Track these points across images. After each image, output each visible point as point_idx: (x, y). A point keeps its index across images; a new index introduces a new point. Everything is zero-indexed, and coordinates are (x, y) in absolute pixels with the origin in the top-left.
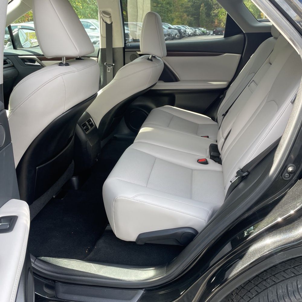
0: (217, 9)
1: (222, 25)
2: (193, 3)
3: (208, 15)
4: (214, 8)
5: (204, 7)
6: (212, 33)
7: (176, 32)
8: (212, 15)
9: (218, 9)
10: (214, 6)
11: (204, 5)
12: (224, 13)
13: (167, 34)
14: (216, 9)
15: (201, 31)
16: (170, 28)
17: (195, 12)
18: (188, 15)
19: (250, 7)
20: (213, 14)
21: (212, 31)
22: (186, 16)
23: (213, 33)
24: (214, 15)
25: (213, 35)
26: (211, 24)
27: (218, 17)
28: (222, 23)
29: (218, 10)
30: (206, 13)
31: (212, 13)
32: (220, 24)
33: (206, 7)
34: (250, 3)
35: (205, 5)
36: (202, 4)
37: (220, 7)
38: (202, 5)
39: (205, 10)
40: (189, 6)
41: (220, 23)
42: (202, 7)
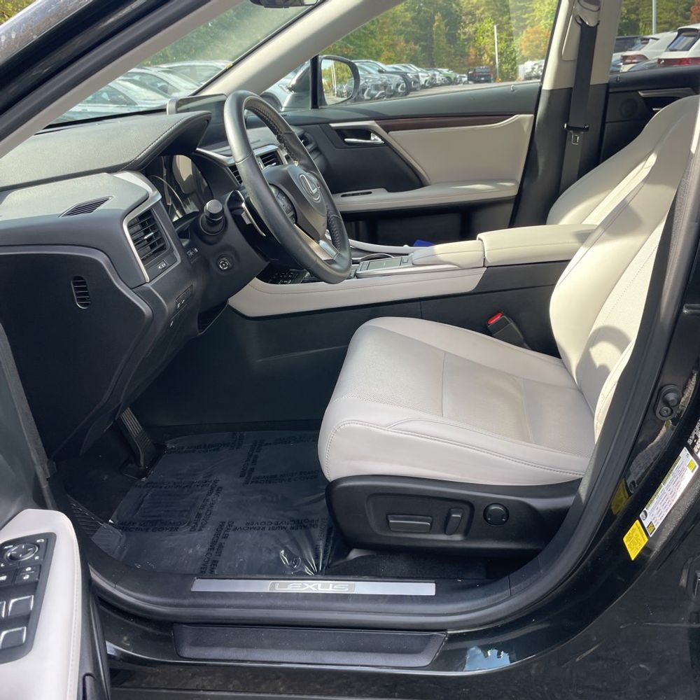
0: (471, 25)
1: (486, 60)
2: (416, 13)
3: (452, 39)
4: (465, 23)
5: (443, 20)
6: (466, 79)
7: (398, 79)
8: (461, 39)
9: (473, 23)
10: (463, 17)
11: (442, 16)
12: (487, 32)
13: (382, 85)
14: (468, 24)
15: (444, 74)
16: (381, 71)
17: (422, 32)
18: (407, 42)
19: (549, 16)
20: (462, 37)
21: (465, 75)
22: (403, 44)
23: (469, 80)
24: (466, 39)
25: (468, 83)
26: (460, 60)
27: (475, 41)
28: (486, 56)
29: (474, 25)
30: (447, 35)
31: (459, 34)
32: (481, 58)
33: (446, 21)
34: (547, 6)
35: (444, 17)
36: (435, 12)
37: (477, 19)
38: (436, 18)
39: (444, 28)
40: (407, 20)
41: (481, 56)
42: (438, 20)
